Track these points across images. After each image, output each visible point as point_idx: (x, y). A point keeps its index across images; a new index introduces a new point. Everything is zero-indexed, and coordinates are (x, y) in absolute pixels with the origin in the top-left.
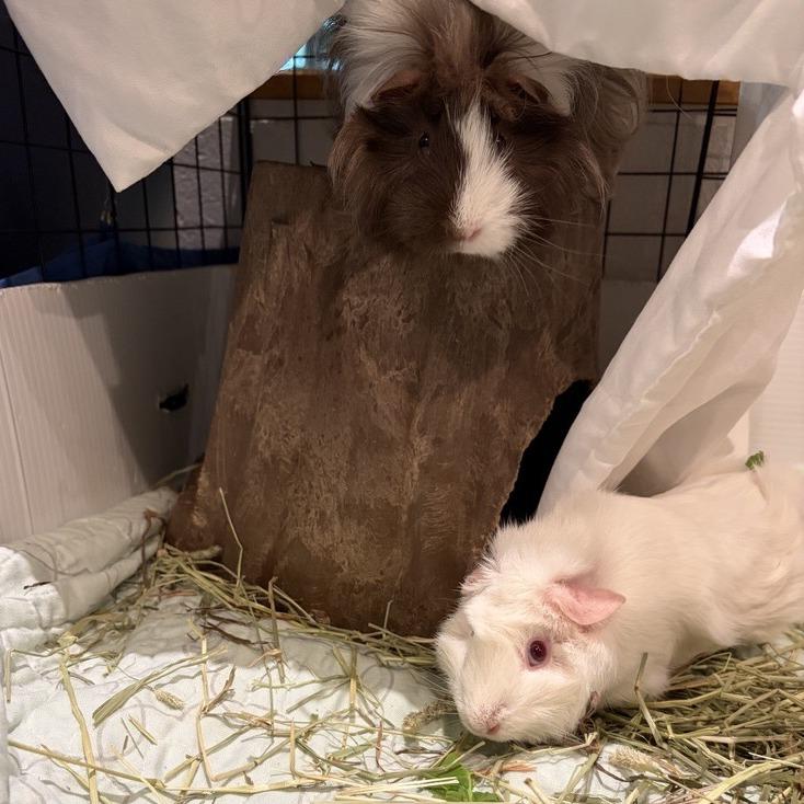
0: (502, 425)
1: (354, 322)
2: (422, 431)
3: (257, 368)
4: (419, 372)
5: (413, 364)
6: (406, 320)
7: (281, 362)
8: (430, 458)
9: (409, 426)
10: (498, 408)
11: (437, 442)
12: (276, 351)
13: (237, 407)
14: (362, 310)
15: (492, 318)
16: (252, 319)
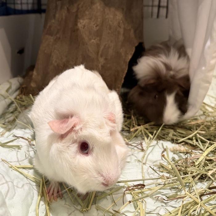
0: (123, 54)
1: (81, 27)
2: (101, 56)
3: (52, 40)
4: (100, 40)
5: (98, 38)
6: (96, 26)
7: (60, 38)
8: (104, 64)
9: (98, 55)
10: (121, 50)
11: (106, 59)
12: (58, 36)
13: (46, 51)
14: (83, 24)
15: (118, 26)
16: (50, 27)
